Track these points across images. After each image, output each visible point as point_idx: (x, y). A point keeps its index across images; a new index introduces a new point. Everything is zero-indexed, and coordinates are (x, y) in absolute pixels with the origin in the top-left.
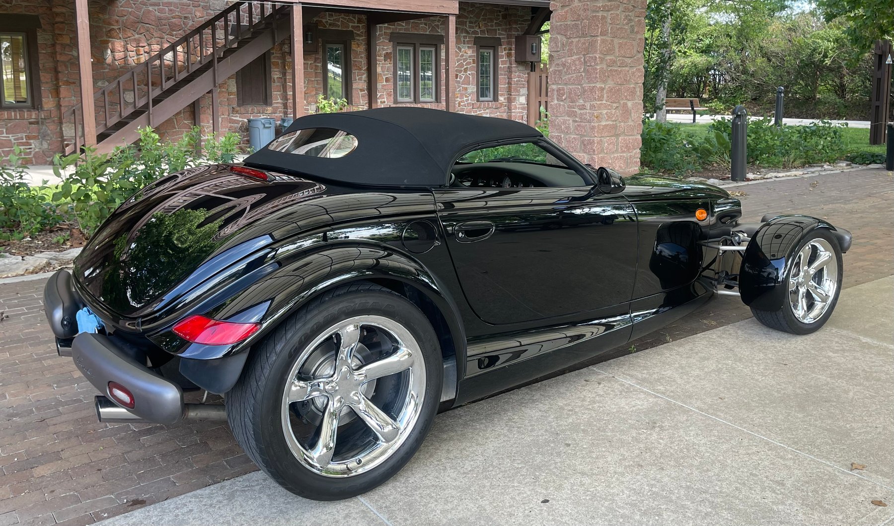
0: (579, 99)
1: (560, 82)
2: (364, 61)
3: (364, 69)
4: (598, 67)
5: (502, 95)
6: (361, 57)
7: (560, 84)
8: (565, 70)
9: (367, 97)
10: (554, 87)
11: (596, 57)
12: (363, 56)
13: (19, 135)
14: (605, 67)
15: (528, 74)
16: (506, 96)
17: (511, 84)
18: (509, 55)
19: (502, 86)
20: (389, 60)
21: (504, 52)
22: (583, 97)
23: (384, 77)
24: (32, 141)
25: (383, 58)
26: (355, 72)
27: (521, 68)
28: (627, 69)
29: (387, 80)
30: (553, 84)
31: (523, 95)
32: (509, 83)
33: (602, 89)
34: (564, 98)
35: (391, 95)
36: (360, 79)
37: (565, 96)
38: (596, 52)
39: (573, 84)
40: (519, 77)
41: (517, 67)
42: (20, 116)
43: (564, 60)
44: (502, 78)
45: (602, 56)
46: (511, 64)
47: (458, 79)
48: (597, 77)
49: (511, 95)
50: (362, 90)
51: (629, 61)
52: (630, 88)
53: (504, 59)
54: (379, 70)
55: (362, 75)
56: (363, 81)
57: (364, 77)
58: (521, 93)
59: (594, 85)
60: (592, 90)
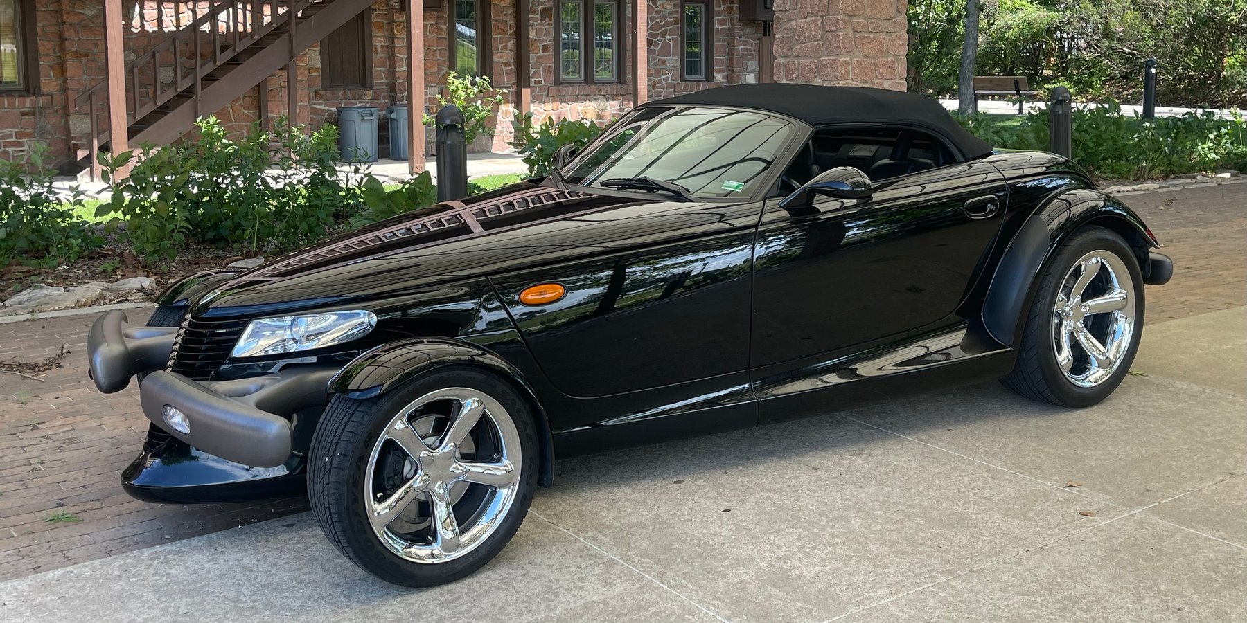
0: (816, 77)
1: (790, 54)
2: (510, 21)
3: (509, 32)
4: (841, 33)
5: (719, 72)
6: (507, 15)
7: (787, 56)
8: (796, 37)
9: (514, 75)
10: (781, 60)
11: (837, 19)
12: (508, 12)
13: (7, 131)
14: (850, 34)
15: (759, 39)
16: (725, 73)
17: (733, 55)
18: (729, 11)
19: (719, 57)
20: (548, 19)
21: (723, 7)
22: (821, 74)
23: (541, 45)
24: (25, 140)
25: (538, 16)
26: (496, 36)
27: (748, 30)
28: (883, 35)
29: (545, 49)
30: (780, 56)
31: (751, 72)
32: (731, 53)
33: (846, 64)
34: (794, 75)
35: (550, 73)
36: (504, 48)
37: (797, 73)
38: (837, 12)
39: (806, 56)
40: (745, 43)
41: (741, 29)
42: (9, 104)
43: (794, 22)
44: (719, 45)
45: (847, 18)
46: (732, 24)
47: (652, 48)
48: (839, 47)
49: (733, 71)
50: (506, 64)
51: (885, 24)
52: (887, 62)
53: (723, 17)
54: (533, 34)
55: (507, 42)
56: (508, 51)
57: (511, 44)
58: (749, 69)
59: (835, 58)
60: (832, 64)
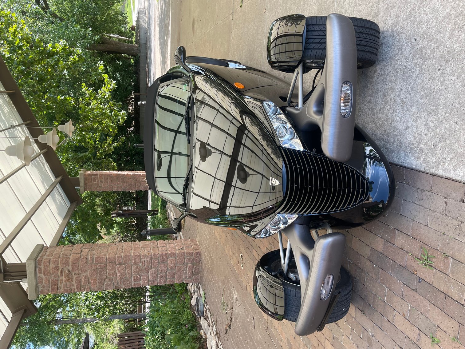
0: (139, 266)
1: (130, 280)
8: (123, 277)
11: (117, 257)
14: (123, 253)
30: (131, 285)
37: (138, 275)
38: (114, 258)
39: (131, 271)
43: (118, 279)
52: (134, 245)
59: (132, 257)
60: (135, 258)
